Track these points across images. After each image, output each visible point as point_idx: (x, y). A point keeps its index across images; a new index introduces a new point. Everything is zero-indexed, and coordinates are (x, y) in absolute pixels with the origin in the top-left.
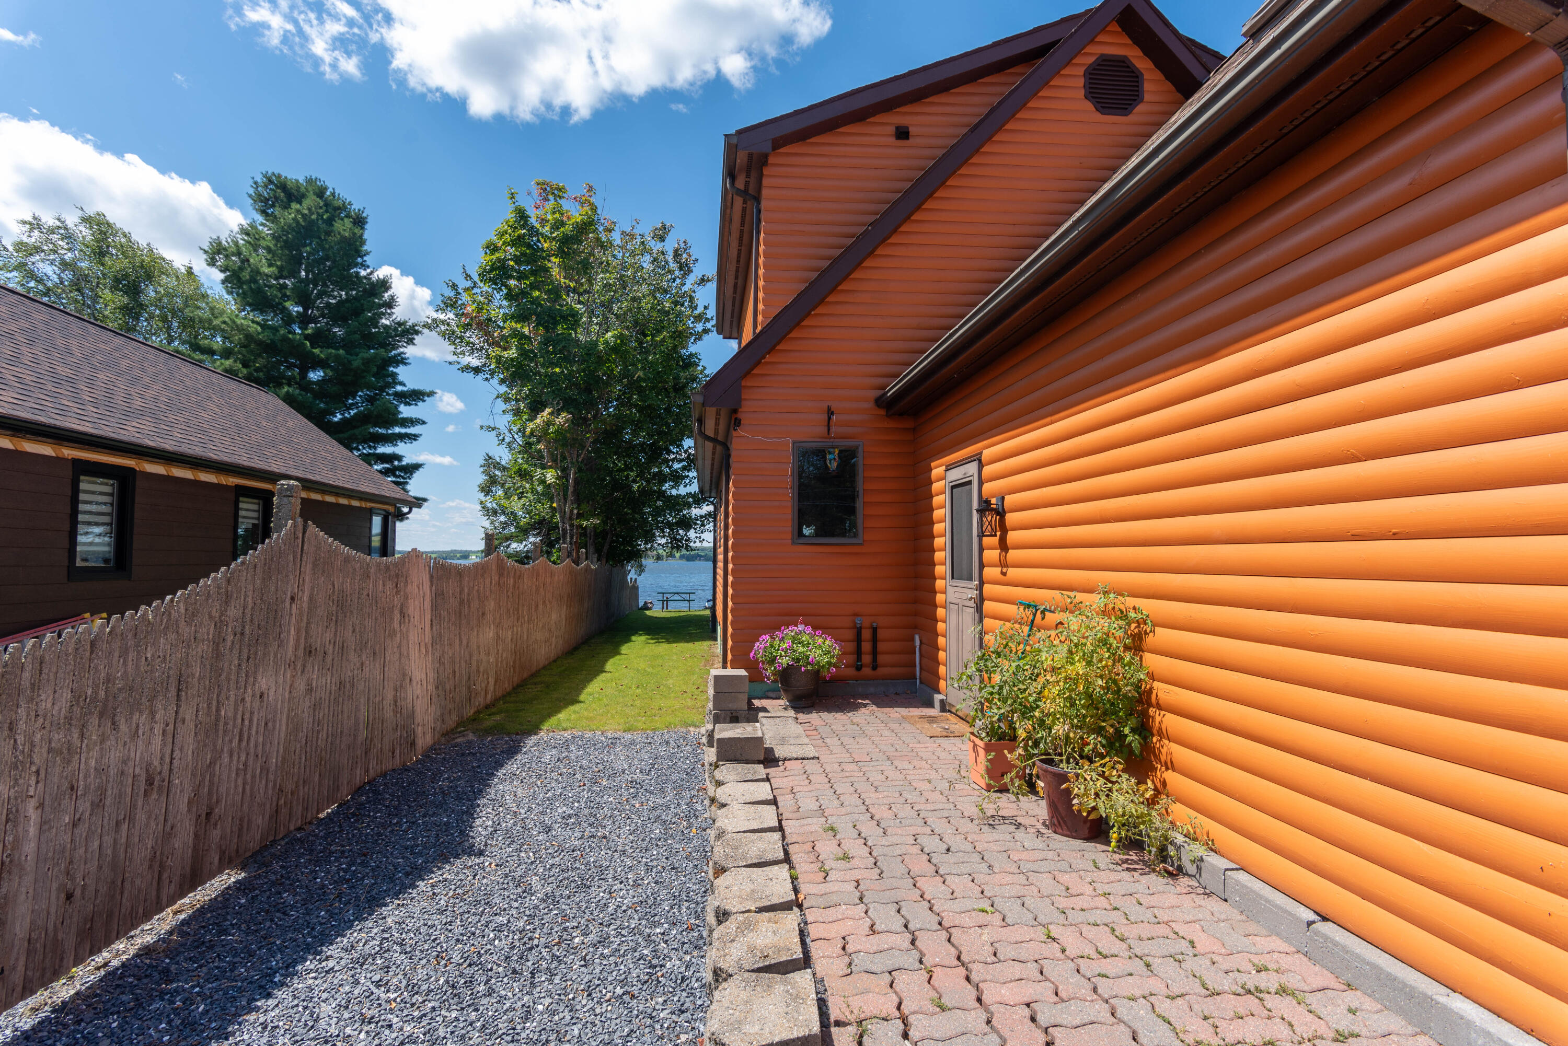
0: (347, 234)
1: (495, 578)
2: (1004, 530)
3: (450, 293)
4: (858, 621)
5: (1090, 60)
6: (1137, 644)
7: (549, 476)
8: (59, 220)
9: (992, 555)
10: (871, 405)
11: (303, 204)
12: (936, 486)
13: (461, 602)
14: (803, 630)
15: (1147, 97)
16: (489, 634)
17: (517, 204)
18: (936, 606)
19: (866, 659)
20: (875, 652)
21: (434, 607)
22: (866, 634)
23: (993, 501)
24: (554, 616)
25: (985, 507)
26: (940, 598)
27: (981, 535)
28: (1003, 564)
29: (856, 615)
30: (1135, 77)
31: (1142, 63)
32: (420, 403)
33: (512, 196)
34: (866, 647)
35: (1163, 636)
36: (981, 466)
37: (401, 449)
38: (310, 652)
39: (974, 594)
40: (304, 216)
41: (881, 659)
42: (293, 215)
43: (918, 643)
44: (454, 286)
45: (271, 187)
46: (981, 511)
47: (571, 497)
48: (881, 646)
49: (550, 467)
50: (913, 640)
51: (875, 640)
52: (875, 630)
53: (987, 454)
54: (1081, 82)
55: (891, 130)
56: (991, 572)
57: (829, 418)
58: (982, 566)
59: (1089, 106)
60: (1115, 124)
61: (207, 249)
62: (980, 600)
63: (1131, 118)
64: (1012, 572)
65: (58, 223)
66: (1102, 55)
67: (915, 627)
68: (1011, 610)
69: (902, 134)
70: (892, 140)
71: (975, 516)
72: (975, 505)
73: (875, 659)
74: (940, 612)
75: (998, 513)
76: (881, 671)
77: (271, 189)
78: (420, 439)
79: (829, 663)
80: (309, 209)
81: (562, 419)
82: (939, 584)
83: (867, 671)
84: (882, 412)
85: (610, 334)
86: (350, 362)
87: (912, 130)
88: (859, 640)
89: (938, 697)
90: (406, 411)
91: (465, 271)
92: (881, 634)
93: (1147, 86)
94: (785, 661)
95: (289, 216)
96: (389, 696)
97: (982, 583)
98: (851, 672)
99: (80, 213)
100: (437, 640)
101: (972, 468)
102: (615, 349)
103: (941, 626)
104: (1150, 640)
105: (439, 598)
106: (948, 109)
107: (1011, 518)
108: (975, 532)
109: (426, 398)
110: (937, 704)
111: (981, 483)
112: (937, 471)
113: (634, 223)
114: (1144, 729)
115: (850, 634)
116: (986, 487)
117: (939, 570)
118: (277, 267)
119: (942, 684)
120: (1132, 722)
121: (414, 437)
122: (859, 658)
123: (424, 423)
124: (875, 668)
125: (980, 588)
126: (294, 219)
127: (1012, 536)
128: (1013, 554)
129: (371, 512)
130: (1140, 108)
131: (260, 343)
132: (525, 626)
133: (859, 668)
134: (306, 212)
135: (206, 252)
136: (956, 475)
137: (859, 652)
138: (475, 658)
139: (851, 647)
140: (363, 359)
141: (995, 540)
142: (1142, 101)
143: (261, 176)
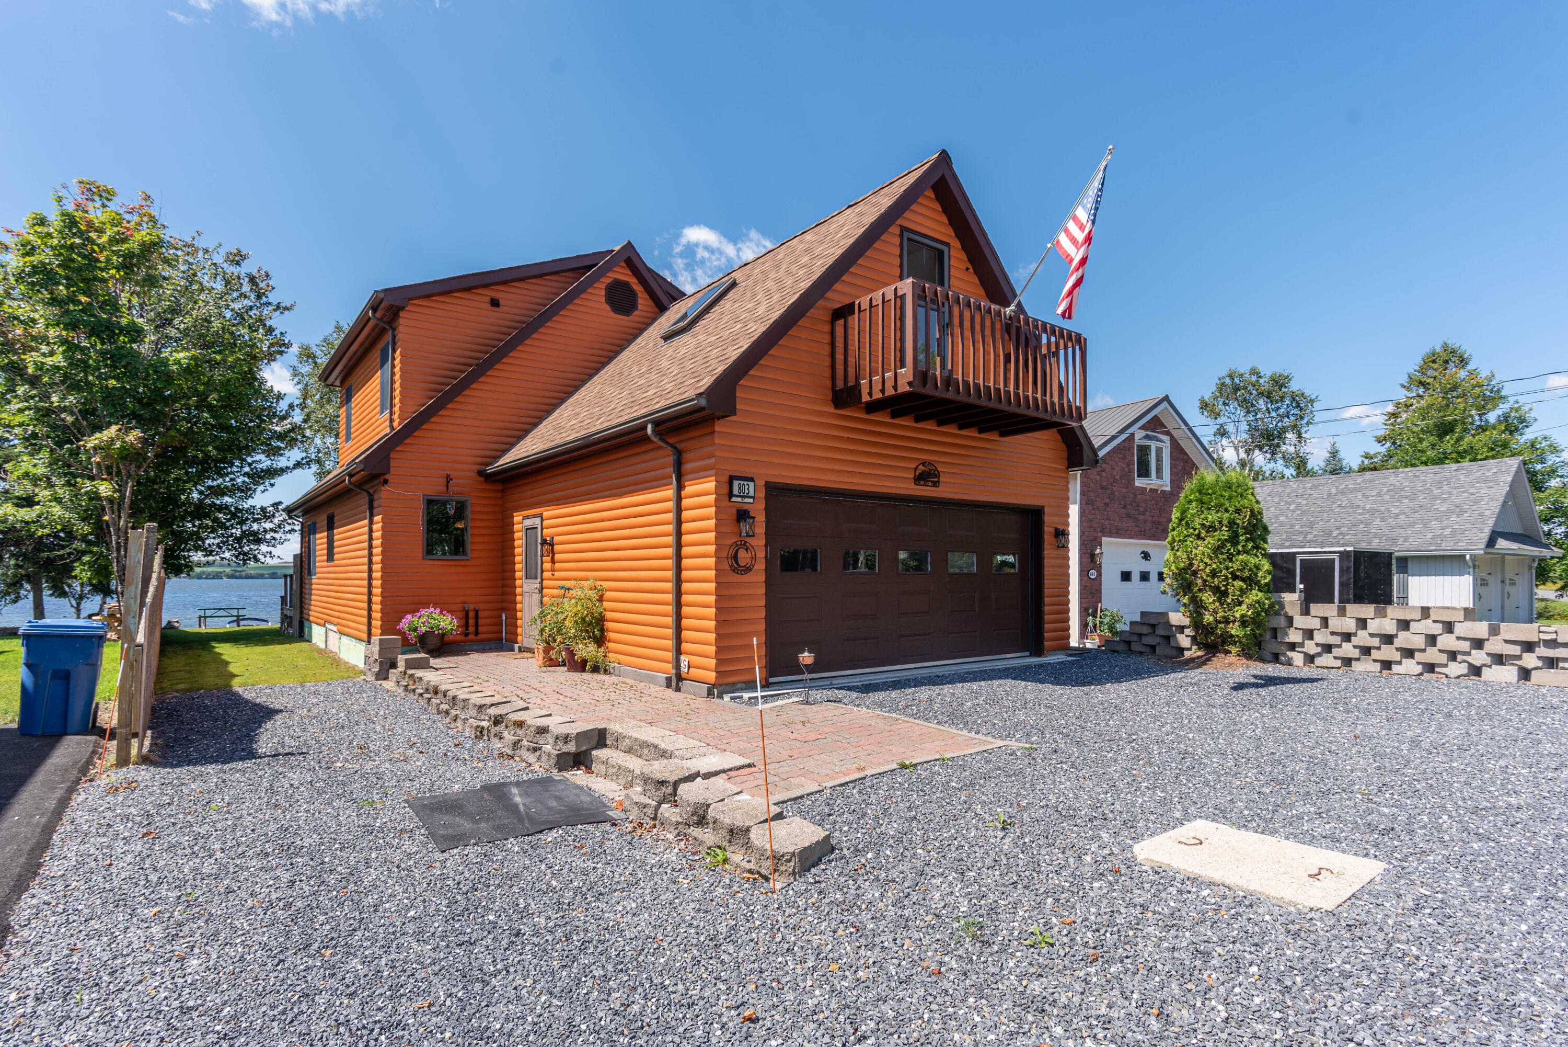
2: (553, 554)
4: (466, 606)
5: (609, 281)
6: (601, 599)
7: (103, 488)
9: (547, 566)
10: (474, 474)
12: (516, 527)
14: (435, 612)
15: (640, 307)
17: (64, 208)
18: (516, 595)
19: (471, 629)
20: (477, 625)
22: (471, 614)
23: (548, 539)
25: (544, 542)
26: (518, 590)
27: (542, 556)
28: (553, 570)
29: (465, 603)
30: (633, 295)
31: (637, 288)
33: (60, 199)
34: (472, 622)
35: (609, 594)
36: (542, 520)
39: (538, 586)
41: (481, 629)
43: (504, 618)
46: (542, 544)
47: (127, 511)
48: (481, 622)
49: (104, 479)
50: (501, 617)
51: (477, 618)
52: (477, 612)
53: (546, 514)
54: (603, 293)
55: (488, 299)
56: (547, 574)
57: (448, 482)
58: (542, 571)
59: (608, 307)
60: (620, 319)
62: (541, 590)
63: (631, 318)
64: (556, 574)
66: (615, 279)
67: (503, 609)
68: (555, 592)
69: (495, 303)
70: (488, 306)
71: (539, 547)
72: (539, 541)
73: (477, 629)
74: (519, 598)
75: (550, 545)
76: (481, 636)
79: (452, 630)
81: (134, 436)
82: (518, 582)
83: (471, 637)
84: (483, 479)
87: (501, 301)
88: (467, 617)
89: (516, 646)
92: (481, 614)
93: (640, 301)
94: (424, 629)
97: (542, 580)
98: (462, 638)
101: (537, 521)
102: (188, 370)
103: (519, 606)
104: (605, 597)
106: (525, 292)
107: (556, 548)
108: (539, 554)
110: (516, 649)
111: (542, 529)
112: (517, 518)
113: (196, 235)
114: (602, 630)
115: (461, 614)
116: (545, 531)
117: (518, 574)
119: (519, 638)
120: (599, 627)
122: (467, 629)
124: (477, 634)
125: (541, 583)
127: (557, 556)
128: (557, 565)
130: (636, 313)
133: (466, 635)
136: (528, 523)
137: (467, 626)
139: (463, 621)
141: (549, 558)
142: (637, 309)
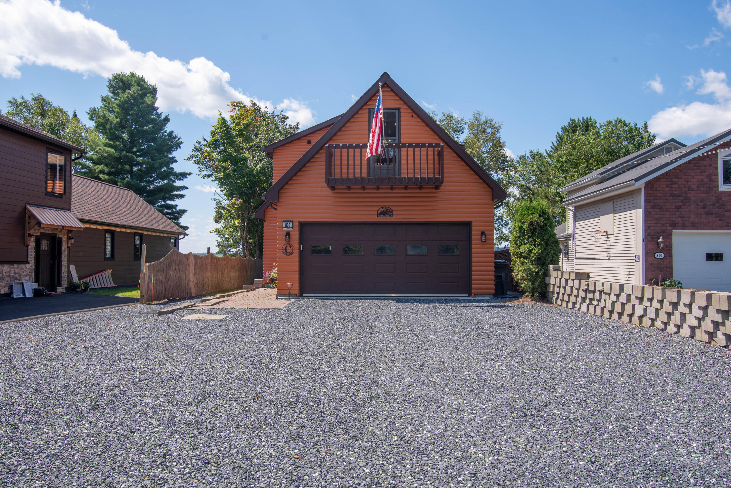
0: (150, 103)
1: (210, 260)
3: (197, 145)
7: (236, 222)
8: (23, 99)
11: (132, 90)
13: (201, 265)
16: (209, 275)
21: (195, 266)
24: (232, 274)
32: (185, 179)
37: (177, 202)
38: (175, 269)
40: (131, 95)
42: (127, 95)
44: (199, 142)
45: (116, 80)
47: (245, 231)
49: (237, 219)
55: (307, 141)
61: (89, 112)
65: (23, 101)
70: (307, 144)
77: (116, 82)
78: (185, 197)
80: (134, 92)
81: (239, 202)
85: (258, 166)
86: (153, 164)
87: (312, 141)
90: (178, 183)
91: (203, 138)
95: (124, 96)
96: (187, 282)
99: (32, 97)
100: (196, 273)
102: (260, 172)
105: (196, 263)
109: (188, 176)
118: (120, 118)
121: (182, 196)
123: (187, 188)
126: (128, 97)
129: (170, 238)
131: (115, 158)
132: (220, 275)
134: (132, 93)
135: (89, 114)
138: (205, 280)
140: (159, 163)
143: (112, 76)
